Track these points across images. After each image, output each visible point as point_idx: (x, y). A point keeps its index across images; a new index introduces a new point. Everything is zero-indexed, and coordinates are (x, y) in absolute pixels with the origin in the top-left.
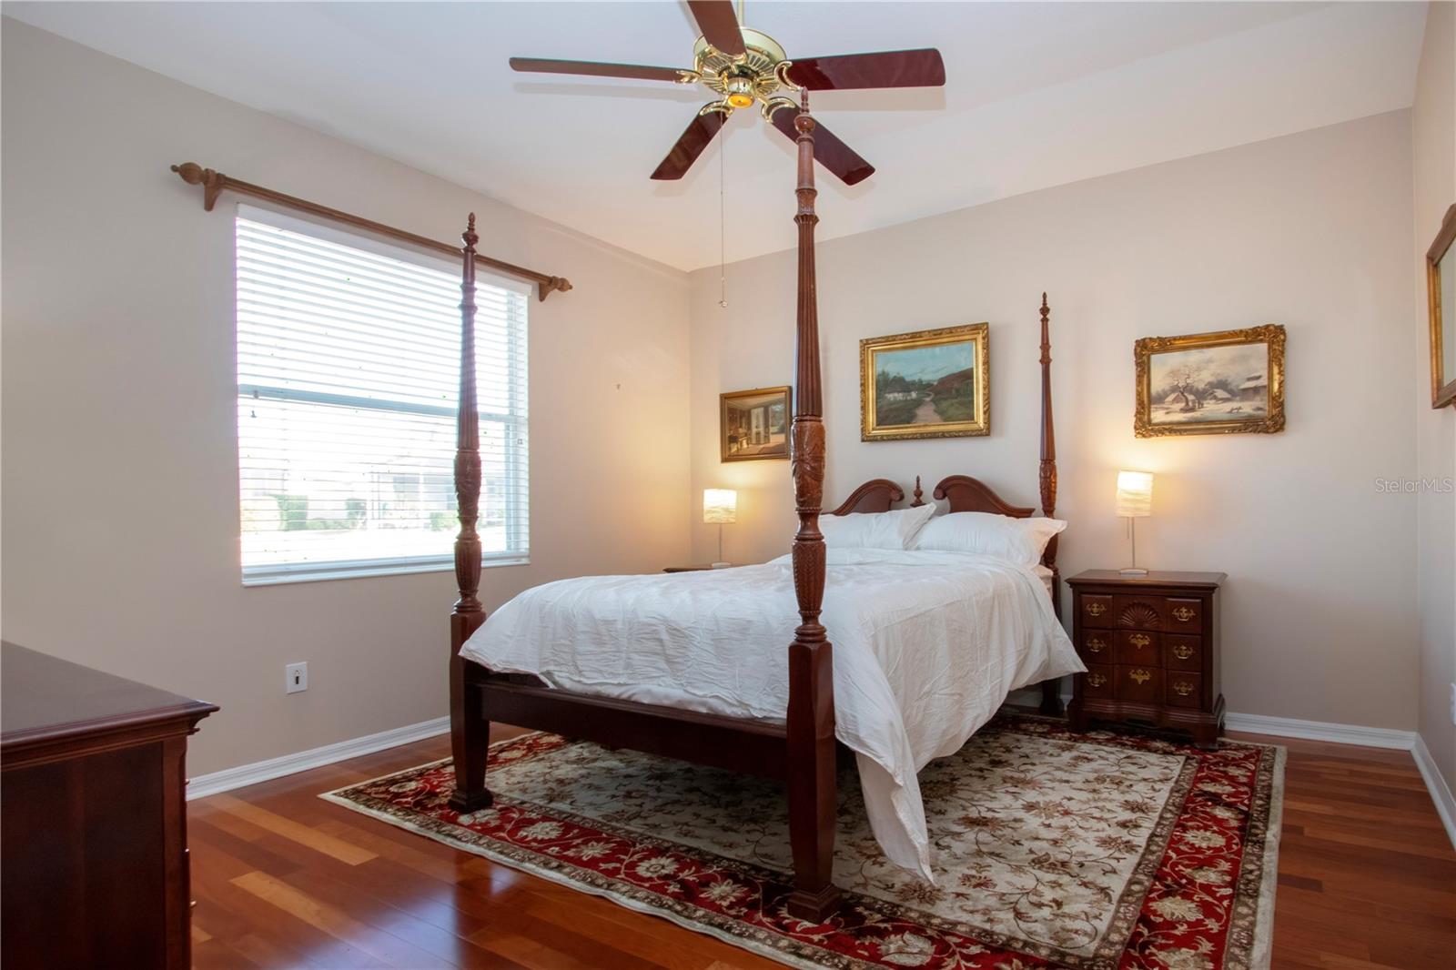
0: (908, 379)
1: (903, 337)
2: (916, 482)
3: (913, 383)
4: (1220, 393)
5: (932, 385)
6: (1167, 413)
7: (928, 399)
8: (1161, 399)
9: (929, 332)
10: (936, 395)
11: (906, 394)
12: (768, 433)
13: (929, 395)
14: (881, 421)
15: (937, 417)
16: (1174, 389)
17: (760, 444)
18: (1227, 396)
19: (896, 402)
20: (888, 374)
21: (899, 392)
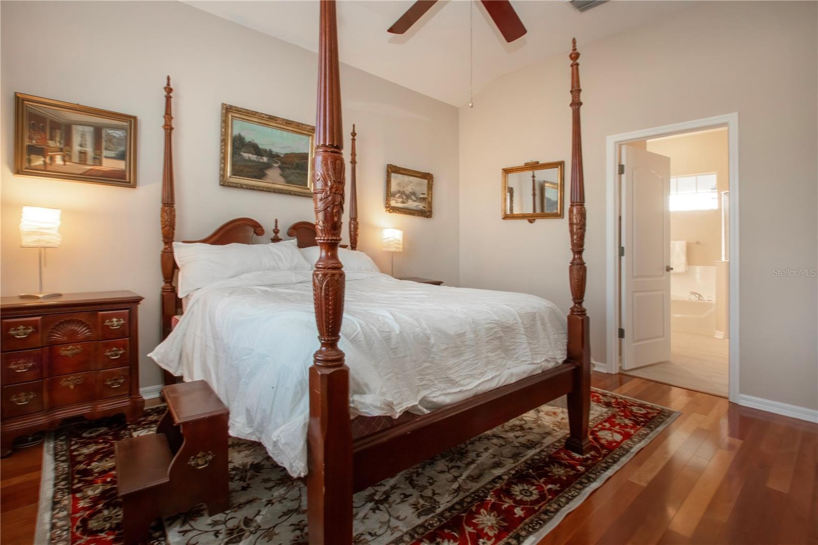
0: (261, 147)
1: (262, 116)
2: (274, 223)
3: (265, 151)
4: (413, 197)
5: (280, 156)
6: (396, 202)
7: (276, 165)
8: (393, 195)
9: (284, 120)
10: (282, 163)
11: (259, 157)
12: (100, 155)
13: (277, 163)
14: (236, 172)
15: (282, 180)
16: (399, 192)
17: (85, 164)
18: (415, 199)
19: (249, 160)
20: (244, 138)
21: (253, 154)
